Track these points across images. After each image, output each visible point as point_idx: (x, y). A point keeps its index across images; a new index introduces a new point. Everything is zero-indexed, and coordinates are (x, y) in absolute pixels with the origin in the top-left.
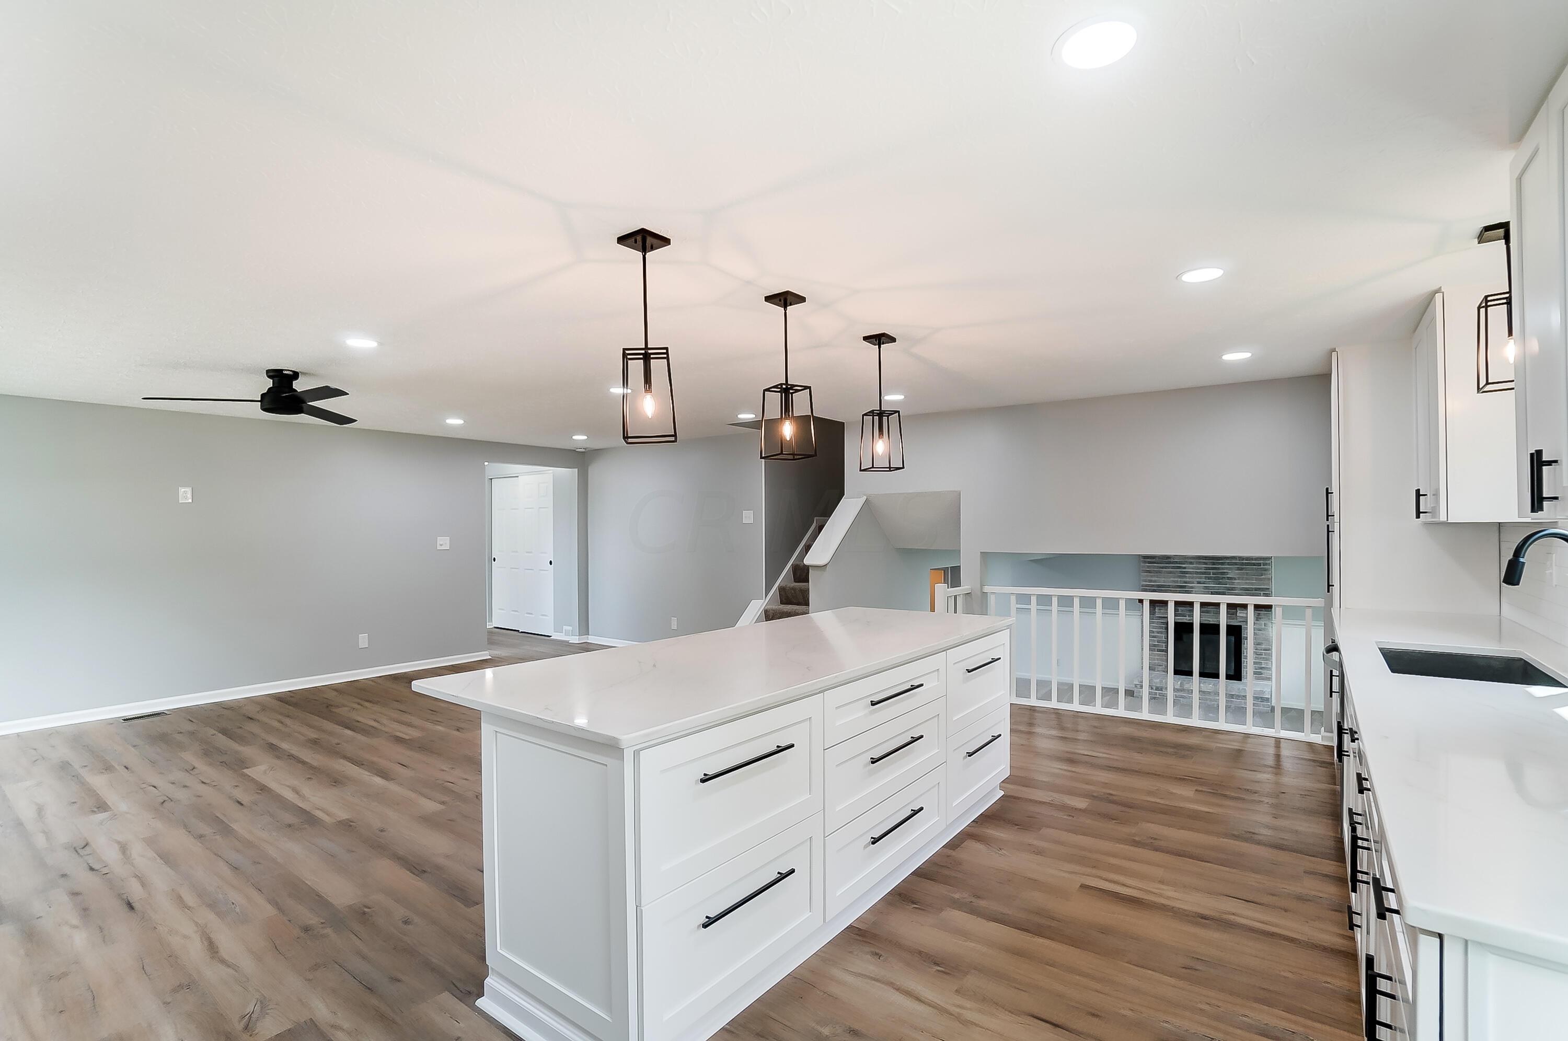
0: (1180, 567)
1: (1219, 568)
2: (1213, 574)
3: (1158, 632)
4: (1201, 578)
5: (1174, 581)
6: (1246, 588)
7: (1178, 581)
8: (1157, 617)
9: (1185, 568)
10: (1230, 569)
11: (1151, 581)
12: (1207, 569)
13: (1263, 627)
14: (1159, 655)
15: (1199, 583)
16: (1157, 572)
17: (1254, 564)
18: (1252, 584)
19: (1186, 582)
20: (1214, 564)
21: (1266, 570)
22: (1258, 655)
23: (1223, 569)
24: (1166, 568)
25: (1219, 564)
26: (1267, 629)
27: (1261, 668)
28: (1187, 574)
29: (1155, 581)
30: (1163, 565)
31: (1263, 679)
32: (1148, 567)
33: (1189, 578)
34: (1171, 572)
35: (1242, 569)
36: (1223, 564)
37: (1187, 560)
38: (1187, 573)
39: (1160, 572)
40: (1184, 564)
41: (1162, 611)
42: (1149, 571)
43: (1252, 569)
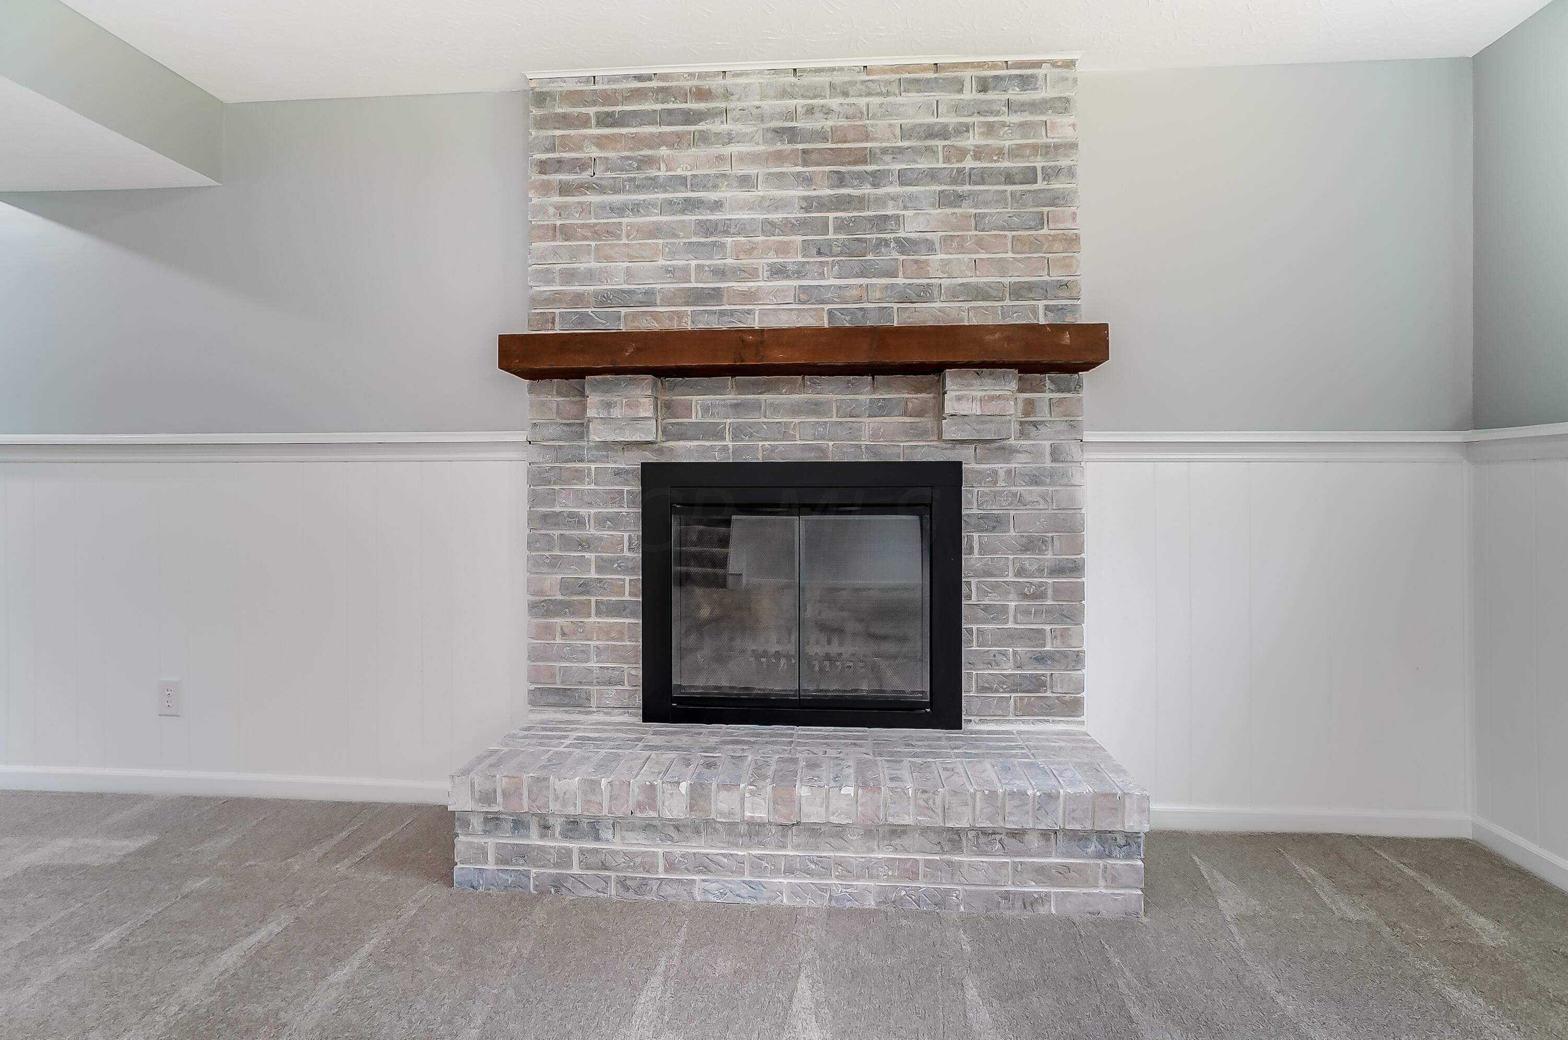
0: (691, 205)
1: (861, 199)
2: (838, 229)
3: (601, 522)
4: (783, 249)
5: (669, 271)
6: (976, 287)
7: (686, 269)
8: (605, 446)
9: (717, 205)
10: (908, 202)
11: (569, 276)
12: (809, 204)
13: (1048, 464)
14: (606, 632)
15: (778, 272)
16: (596, 233)
17: (1009, 178)
18: (1002, 266)
19: (720, 273)
20: (841, 180)
21: (1055, 200)
22: (1025, 596)
23: (881, 201)
24: (636, 208)
25: (861, 178)
26: (1064, 474)
27: (1040, 659)
28: (726, 233)
29: (590, 276)
31: (1048, 710)
32: (561, 210)
33: (739, 251)
34: (655, 231)
35: (957, 200)
36: (877, 179)
37: (726, 170)
38: (725, 228)
39: (611, 232)
40: (715, 187)
41: (616, 413)
42: (566, 233)
43: (1001, 198)
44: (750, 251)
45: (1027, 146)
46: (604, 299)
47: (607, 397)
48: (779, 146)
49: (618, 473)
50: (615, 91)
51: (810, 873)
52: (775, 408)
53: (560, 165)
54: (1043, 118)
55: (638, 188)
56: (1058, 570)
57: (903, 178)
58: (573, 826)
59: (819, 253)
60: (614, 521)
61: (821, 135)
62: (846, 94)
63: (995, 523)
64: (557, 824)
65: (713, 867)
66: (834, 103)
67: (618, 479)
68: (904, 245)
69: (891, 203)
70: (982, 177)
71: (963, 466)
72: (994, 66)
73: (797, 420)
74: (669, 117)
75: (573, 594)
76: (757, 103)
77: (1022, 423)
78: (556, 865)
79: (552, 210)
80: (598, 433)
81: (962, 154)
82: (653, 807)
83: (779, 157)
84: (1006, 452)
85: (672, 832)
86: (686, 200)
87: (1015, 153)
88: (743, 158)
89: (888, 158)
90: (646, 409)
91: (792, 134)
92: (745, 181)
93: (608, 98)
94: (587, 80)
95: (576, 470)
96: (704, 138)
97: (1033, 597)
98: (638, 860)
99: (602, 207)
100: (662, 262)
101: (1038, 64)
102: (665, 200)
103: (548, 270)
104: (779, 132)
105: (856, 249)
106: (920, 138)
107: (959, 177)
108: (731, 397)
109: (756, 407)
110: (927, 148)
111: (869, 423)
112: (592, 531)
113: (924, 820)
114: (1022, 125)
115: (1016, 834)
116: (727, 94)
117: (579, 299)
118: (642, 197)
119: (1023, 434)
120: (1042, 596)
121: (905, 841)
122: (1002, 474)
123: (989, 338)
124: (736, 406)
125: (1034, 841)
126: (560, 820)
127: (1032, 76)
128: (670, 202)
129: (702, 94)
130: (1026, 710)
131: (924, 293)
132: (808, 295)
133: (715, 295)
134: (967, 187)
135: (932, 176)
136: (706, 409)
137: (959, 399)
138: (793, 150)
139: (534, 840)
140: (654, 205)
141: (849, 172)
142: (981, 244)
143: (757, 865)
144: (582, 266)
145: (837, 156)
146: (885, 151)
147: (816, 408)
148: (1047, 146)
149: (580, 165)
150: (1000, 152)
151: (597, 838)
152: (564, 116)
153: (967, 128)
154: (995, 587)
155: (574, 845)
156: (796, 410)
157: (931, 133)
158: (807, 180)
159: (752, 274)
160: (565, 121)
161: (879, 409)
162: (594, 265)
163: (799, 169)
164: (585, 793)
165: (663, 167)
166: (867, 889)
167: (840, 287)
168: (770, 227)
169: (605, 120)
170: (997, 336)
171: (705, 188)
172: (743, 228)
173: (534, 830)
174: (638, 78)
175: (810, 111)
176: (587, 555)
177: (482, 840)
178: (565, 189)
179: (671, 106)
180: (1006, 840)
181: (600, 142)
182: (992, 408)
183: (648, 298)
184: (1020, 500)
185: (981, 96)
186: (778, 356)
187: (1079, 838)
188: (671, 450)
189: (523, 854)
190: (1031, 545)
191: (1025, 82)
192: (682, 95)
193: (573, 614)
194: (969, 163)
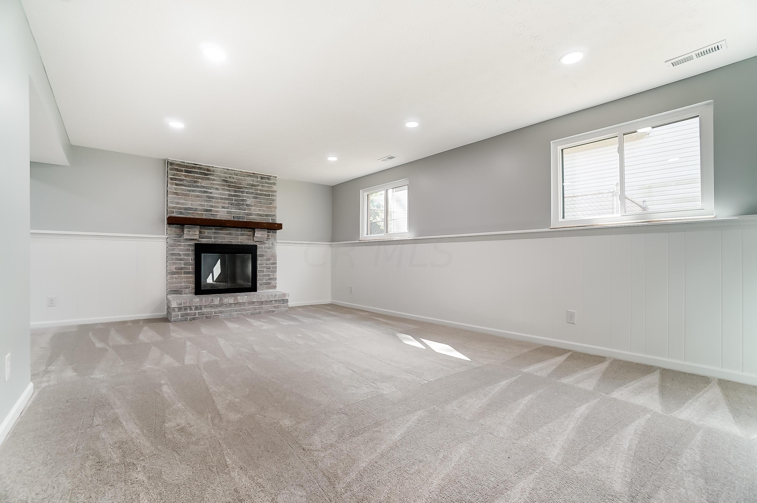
0: (205, 192)
1: (239, 195)
2: (235, 201)
3: (185, 255)
4: (224, 203)
5: (201, 205)
6: (260, 214)
7: (204, 205)
8: (186, 239)
9: (211, 193)
10: (248, 197)
11: (178, 203)
12: (230, 195)
13: (271, 246)
14: (186, 278)
15: (223, 207)
16: (184, 195)
17: (265, 195)
18: (264, 211)
19: (212, 206)
20: (236, 191)
21: (273, 200)
22: (267, 268)
23: (243, 196)
24: (193, 191)
25: (240, 191)
26: (274, 247)
27: (270, 279)
28: (213, 199)
29: (183, 204)
30: (190, 188)
31: (271, 288)
32: (176, 189)
33: (215, 202)
34: (198, 196)
35: (257, 198)
36: (242, 192)
38: (213, 198)
39: (187, 195)
40: (211, 189)
41: (191, 233)
42: (177, 194)
43: (264, 199)
44: (218, 203)
45: (269, 190)
46: (186, 209)
47: (189, 230)
48: (224, 183)
49: (189, 245)
50: (189, 166)
51: (240, 311)
52: (222, 234)
53: (176, 179)
54: (271, 186)
55: (194, 187)
56: (273, 264)
57: (247, 193)
58: (196, 308)
59: (231, 205)
60: (188, 255)
61: (232, 182)
62: (237, 176)
63: (262, 256)
64: (193, 308)
65: (223, 312)
66: (235, 177)
67: (189, 246)
68: (247, 205)
69: (245, 197)
70: (261, 195)
71: (258, 246)
72: (263, 175)
73: (227, 236)
74: (201, 173)
75: (178, 270)
76: (220, 174)
77: (267, 238)
78: (193, 316)
79: (173, 189)
80: (186, 237)
81: (258, 190)
82: (213, 303)
83: (224, 185)
84: (264, 243)
85: (215, 307)
86: (204, 191)
87: (266, 191)
88: (216, 184)
89: (245, 189)
90: (197, 233)
91: (226, 181)
92: (217, 189)
93: (187, 167)
94: (183, 162)
95: (179, 244)
96: (208, 179)
97: (268, 268)
98: (209, 313)
99: (186, 190)
100: (199, 203)
101: (271, 176)
102: (200, 190)
103: (173, 201)
104: (224, 180)
105: (238, 205)
106: (250, 186)
107: (257, 194)
108: (214, 231)
109: (219, 233)
110: (252, 188)
111: (241, 237)
112: (182, 257)
113: (258, 300)
114: (268, 186)
115: (271, 301)
116: (214, 171)
117: (180, 208)
118: (195, 189)
119: (267, 240)
120: (270, 268)
121: (255, 304)
122: (263, 247)
123: (264, 224)
124: (214, 233)
125: (273, 302)
126: (194, 307)
127: (270, 178)
128: (201, 191)
129: (208, 170)
130: (268, 288)
131: (250, 214)
132: (229, 212)
133: (210, 211)
134: (258, 196)
135: (252, 193)
136: (208, 233)
137: (257, 234)
138: (227, 184)
139: (189, 311)
140: (197, 191)
141: (237, 190)
142: (261, 207)
143: (230, 311)
144: (181, 201)
145: (235, 187)
146: (244, 187)
147: (230, 234)
148: (272, 191)
149: (181, 180)
150: (264, 191)
151: (201, 310)
152: (177, 169)
153: (259, 185)
154: (262, 267)
155: (197, 312)
156: (227, 234)
157: (253, 185)
158: (229, 191)
159: (218, 207)
160: (177, 170)
161: (242, 235)
162: (183, 201)
163: (228, 188)
164: (200, 301)
165: (199, 183)
166: (249, 312)
167: (235, 212)
168: (222, 199)
169: (186, 171)
170: (265, 224)
171: (208, 189)
172: (216, 198)
173: (188, 310)
174: (194, 164)
175: (230, 177)
176: (182, 262)
177: (178, 313)
178: (177, 185)
179: (201, 171)
180: (270, 302)
181: (185, 176)
182: (263, 236)
183: (196, 210)
184: (267, 252)
185: (261, 180)
186: (228, 225)
187: (279, 301)
188: (201, 241)
189: (187, 314)
190: (268, 260)
191: (269, 179)
192: (204, 169)
193: (178, 274)
194: (259, 192)
